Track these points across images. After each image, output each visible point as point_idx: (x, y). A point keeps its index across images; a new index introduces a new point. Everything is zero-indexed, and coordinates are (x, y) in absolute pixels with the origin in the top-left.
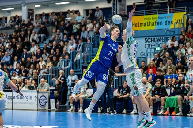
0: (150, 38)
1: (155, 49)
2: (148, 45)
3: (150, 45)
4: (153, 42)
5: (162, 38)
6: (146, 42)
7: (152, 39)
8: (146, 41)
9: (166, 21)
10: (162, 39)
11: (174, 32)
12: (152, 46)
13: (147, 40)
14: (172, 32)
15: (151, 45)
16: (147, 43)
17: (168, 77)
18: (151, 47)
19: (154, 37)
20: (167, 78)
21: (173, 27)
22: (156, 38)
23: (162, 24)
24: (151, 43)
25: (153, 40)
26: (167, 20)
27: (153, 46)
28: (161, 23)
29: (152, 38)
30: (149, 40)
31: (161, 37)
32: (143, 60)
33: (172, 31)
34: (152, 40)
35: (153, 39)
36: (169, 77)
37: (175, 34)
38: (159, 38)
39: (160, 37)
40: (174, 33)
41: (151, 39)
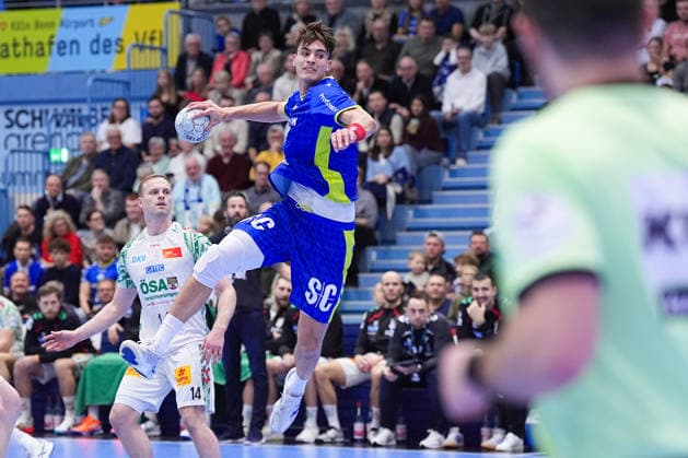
0: (29, 108)
1: (46, 154)
2: (19, 137)
3: (26, 137)
4: (41, 125)
5: (80, 110)
6: (8, 127)
7: (37, 114)
8: (8, 123)
9: (94, 37)
10: (76, 113)
11: (127, 84)
12: (34, 142)
13: (13, 116)
14: (120, 87)
15: (29, 140)
16: (16, 130)
17: (97, 274)
18: (29, 147)
19: (44, 107)
20: (91, 278)
21: (125, 66)
22: (51, 108)
23: (78, 52)
24: (29, 130)
25: (40, 118)
26: (98, 36)
27: (40, 142)
28: (74, 46)
29: (37, 108)
30: (24, 119)
31: (76, 106)
32: (22, 203)
33: (118, 82)
34: (34, 119)
35: (41, 112)
36: (100, 277)
37: (133, 94)
38: (65, 110)
39: (69, 106)
40: (129, 89)
41: (33, 113)
